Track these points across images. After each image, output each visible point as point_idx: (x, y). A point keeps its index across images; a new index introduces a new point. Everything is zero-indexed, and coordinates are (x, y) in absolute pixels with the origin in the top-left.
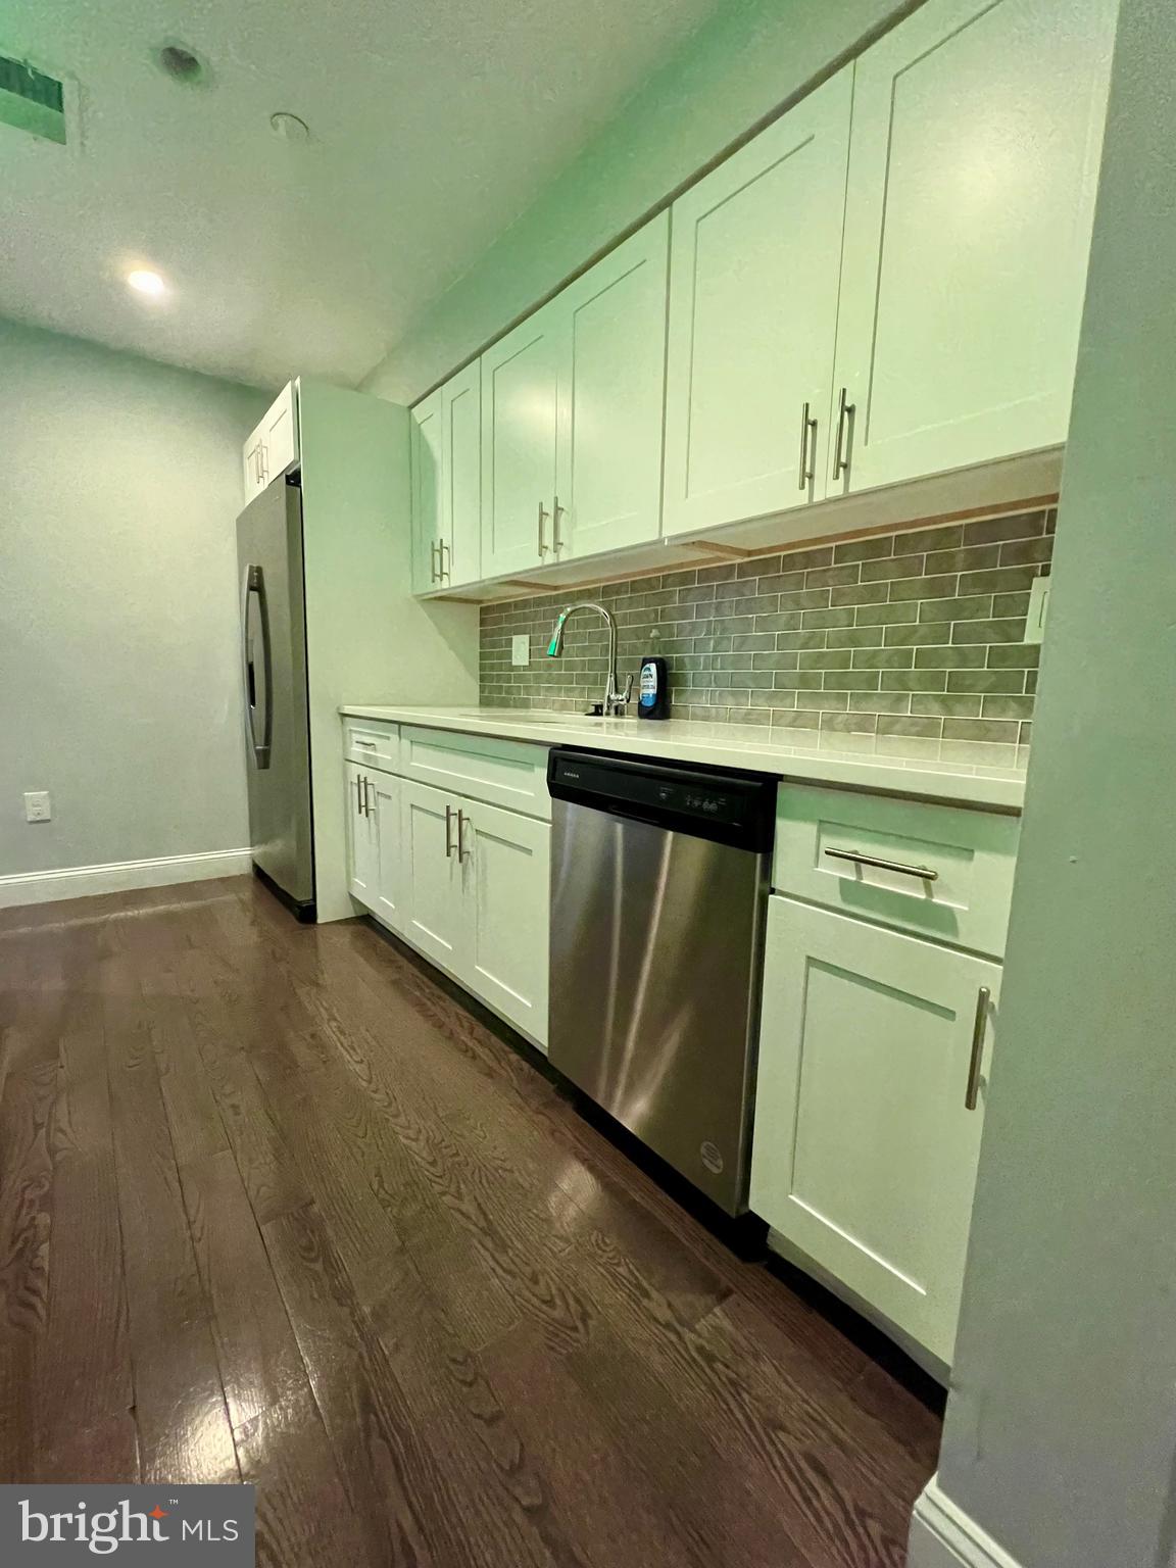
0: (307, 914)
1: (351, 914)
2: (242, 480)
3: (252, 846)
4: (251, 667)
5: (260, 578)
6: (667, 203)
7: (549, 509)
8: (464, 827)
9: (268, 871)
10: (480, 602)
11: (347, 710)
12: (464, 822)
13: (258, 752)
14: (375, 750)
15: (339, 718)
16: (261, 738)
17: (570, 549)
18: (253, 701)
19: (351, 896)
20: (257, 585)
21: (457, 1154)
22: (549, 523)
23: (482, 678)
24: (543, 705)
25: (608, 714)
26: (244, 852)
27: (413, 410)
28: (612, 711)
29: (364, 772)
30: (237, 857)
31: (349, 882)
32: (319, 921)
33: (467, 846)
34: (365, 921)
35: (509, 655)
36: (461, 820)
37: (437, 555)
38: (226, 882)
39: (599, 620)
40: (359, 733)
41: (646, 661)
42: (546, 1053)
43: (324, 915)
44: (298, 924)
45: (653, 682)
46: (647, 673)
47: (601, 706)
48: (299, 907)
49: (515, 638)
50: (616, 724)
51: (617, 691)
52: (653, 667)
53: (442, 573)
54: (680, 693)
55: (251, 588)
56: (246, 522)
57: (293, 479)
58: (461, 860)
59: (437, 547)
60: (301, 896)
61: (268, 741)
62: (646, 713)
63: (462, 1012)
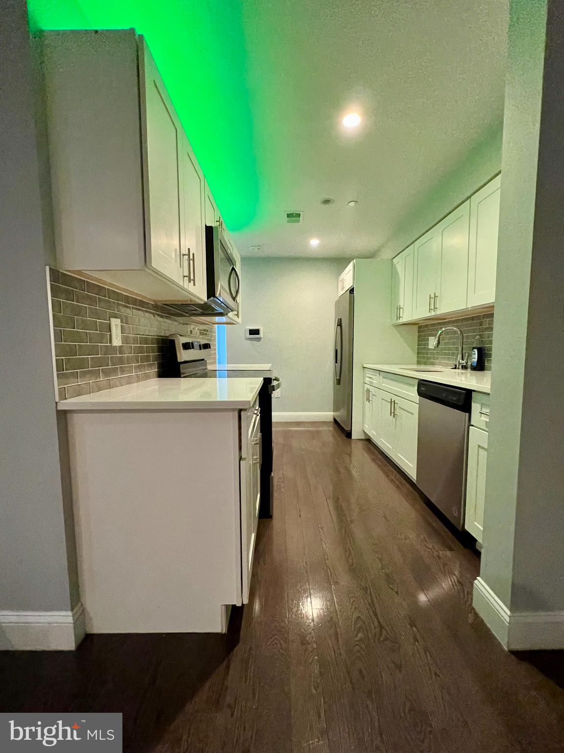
0: (349, 435)
1: (363, 437)
2: (338, 290)
3: (334, 411)
4: (336, 351)
5: (341, 322)
6: (469, 197)
7: (432, 296)
8: (395, 407)
9: (338, 420)
10: (418, 324)
11: (365, 366)
12: (396, 404)
13: (337, 379)
14: (373, 380)
15: (362, 369)
16: (338, 375)
17: (440, 309)
18: (336, 362)
19: (363, 431)
20: (340, 324)
21: (381, 501)
22: (432, 301)
23: (418, 353)
24: (440, 364)
25: (459, 368)
26: (332, 413)
27: (394, 260)
28: (460, 367)
29: (369, 387)
30: (329, 415)
31: (363, 426)
32: (353, 438)
33: (396, 412)
34: (368, 440)
35: (428, 344)
36: (394, 403)
37: (399, 310)
38: (325, 423)
39: (455, 332)
40: (368, 374)
41: (474, 348)
42: (415, 483)
43: (353, 437)
44: (345, 438)
45: (476, 356)
46: (474, 353)
47: (456, 365)
48: (346, 432)
49: (430, 338)
50: (462, 373)
51: (463, 360)
52: (476, 351)
53: (400, 317)
54: (488, 361)
55: (338, 325)
56: (338, 303)
57: (352, 291)
58: (394, 417)
59: (399, 307)
60: (347, 428)
61: (340, 376)
62: (474, 368)
63: (393, 470)
